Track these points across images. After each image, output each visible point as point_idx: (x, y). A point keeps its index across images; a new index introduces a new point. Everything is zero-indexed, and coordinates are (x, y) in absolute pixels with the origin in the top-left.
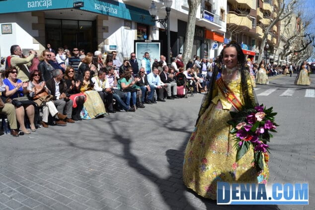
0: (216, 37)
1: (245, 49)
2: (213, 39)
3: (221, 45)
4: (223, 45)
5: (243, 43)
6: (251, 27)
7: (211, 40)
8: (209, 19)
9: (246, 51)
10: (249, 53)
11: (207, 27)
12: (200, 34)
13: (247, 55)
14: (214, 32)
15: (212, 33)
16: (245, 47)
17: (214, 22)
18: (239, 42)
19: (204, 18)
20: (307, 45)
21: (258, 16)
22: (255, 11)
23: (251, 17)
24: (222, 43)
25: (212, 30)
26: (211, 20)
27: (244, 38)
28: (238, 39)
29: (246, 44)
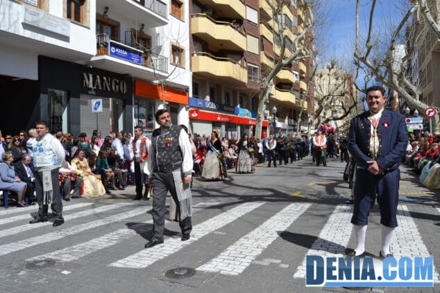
0: (164, 95)
1: (246, 117)
2: (158, 98)
3: (184, 108)
4: (187, 109)
5: (238, 106)
6: (245, 79)
7: (156, 100)
8: (128, 58)
9: (248, 120)
10: (254, 123)
11: (133, 74)
12: (117, 87)
13: (250, 125)
14: (160, 85)
15: (154, 88)
16: (244, 113)
17: (142, 65)
18: (232, 105)
19: (107, 54)
20: (350, 108)
21: (263, 65)
22: (258, 57)
23: (249, 64)
24: (184, 105)
25: (154, 82)
26: (133, 60)
27: (241, 99)
28: (228, 100)
29: (247, 108)
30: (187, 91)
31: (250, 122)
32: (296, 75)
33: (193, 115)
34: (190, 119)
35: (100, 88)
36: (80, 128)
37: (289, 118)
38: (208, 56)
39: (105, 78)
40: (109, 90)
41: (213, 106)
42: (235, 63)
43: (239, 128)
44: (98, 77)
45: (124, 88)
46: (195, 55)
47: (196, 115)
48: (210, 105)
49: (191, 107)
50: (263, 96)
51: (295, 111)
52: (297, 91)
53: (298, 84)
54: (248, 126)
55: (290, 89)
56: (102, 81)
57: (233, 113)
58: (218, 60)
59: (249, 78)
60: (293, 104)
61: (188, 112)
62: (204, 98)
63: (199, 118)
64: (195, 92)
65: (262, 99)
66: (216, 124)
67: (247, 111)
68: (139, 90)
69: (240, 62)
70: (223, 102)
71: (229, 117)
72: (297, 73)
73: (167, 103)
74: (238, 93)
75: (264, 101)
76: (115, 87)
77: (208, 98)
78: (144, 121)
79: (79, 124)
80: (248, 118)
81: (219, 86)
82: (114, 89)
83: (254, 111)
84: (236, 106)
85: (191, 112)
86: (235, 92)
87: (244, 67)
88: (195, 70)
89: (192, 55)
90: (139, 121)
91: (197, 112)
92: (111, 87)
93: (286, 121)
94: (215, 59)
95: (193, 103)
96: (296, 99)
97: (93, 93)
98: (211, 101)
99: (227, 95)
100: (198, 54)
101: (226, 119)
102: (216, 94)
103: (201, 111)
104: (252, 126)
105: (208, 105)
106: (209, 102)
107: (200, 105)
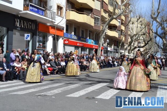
0: (52, 31)
1: (91, 44)
2: (49, 32)
3: (61, 38)
4: (63, 39)
5: (88, 38)
6: (93, 24)
7: (48, 33)
8: (37, 12)
10: (96, 48)
11: (39, 20)
12: (30, 26)
13: (94, 49)
14: (50, 26)
15: (48, 27)
16: (91, 42)
17: (44, 16)
18: (85, 37)
19: (28, 10)
20: (148, 42)
21: (102, 16)
22: (99, 12)
23: (95, 16)
24: (61, 37)
25: (48, 24)
26: (39, 13)
27: (90, 34)
28: (83, 35)
29: (92, 40)
30: (63, 29)
31: (94, 47)
32: (119, 22)
33: (66, 42)
34: (64, 44)
35: (23, 27)
36: (12, 46)
37: (114, 45)
38: (74, 11)
39: (25, 22)
40: (27, 27)
41: (75, 38)
42: (88, 15)
43: (88, 50)
44: (22, 21)
45: (33, 27)
46: (68, 10)
47: (67, 42)
48: (74, 37)
49: (64, 38)
50: (102, 34)
51: (117, 42)
52: (119, 31)
53: (120, 27)
54: (92, 49)
55: (115, 29)
56: (24, 23)
57: (85, 41)
58: (80, 13)
59: (95, 23)
60: (117, 38)
61: (63, 40)
62: (71, 33)
63: (69, 44)
64: (67, 30)
65: (102, 35)
66: (77, 47)
67: (92, 41)
68: (40, 28)
69: (90, 15)
70: (81, 35)
71: (83, 44)
72: (120, 21)
73: (53, 35)
74: (88, 31)
75: (103, 36)
76: (30, 27)
77: (73, 33)
78: (41, 44)
79: (12, 45)
80: (93, 44)
81: (79, 27)
82: (29, 28)
83: (97, 40)
84: (87, 38)
85: (65, 41)
86: (86, 30)
87: (92, 18)
88: (68, 19)
89: (67, 10)
90: (39, 44)
91: (68, 40)
92: (27, 26)
93: (113, 47)
94: (78, 13)
95: (66, 36)
96: (119, 35)
97: (19, 29)
98: (74, 35)
99: (83, 31)
100: (70, 10)
101: (81, 45)
102: (77, 31)
103: (70, 40)
104: (95, 49)
105: (73, 37)
106: (73, 35)
107: (69, 37)
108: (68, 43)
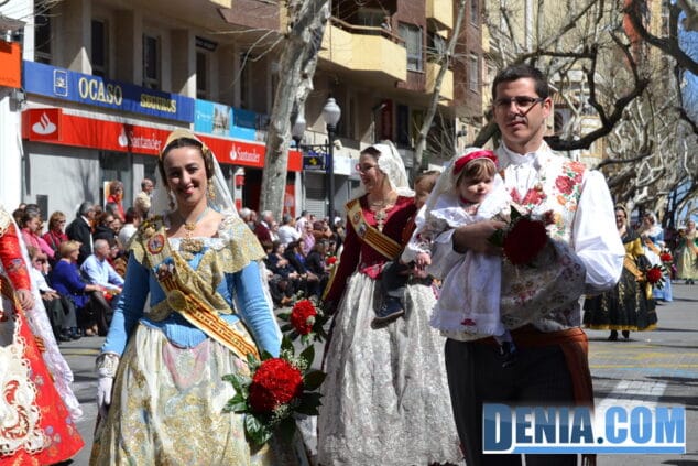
1: (218, 134)
4: (15, 104)
5: (193, 93)
10: (252, 159)
13: (235, 166)
18: (166, 87)
20: (621, 104)
24: (5, 92)
27: (201, 62)
28: (152, 69)
29: (222, 102)
30: (18, 38)
31: (233, 156)
33: (37, 128)
34: (25, 139)
41: (105, 94)
47: (51, 128)
48: (95, 90)
49: (29, 96)
51: (403, 109)
52: (416, 29)
60: (397, 81)
61: (18, 116)
62: (69, 59)
63: (61, 141)
66: (115, 162)
67: (222, 109)
70: (138, 77)
71: (160, 134)
74: (192, 43)
77: (87, 68)
80: (227, 137)
81: (124, 17)
83: (254, 106)
85: (31, 117)
91: (54, 116)
95: (36, 86)
96: (410, 61)
98: (95, 73)
99: (152, 45)
102: (112, 46)
103: (67, 111)
104: (240, 172)
105: (89, 88)
106: (89, 78)
107: (61, 90)
108: (54, 135)
